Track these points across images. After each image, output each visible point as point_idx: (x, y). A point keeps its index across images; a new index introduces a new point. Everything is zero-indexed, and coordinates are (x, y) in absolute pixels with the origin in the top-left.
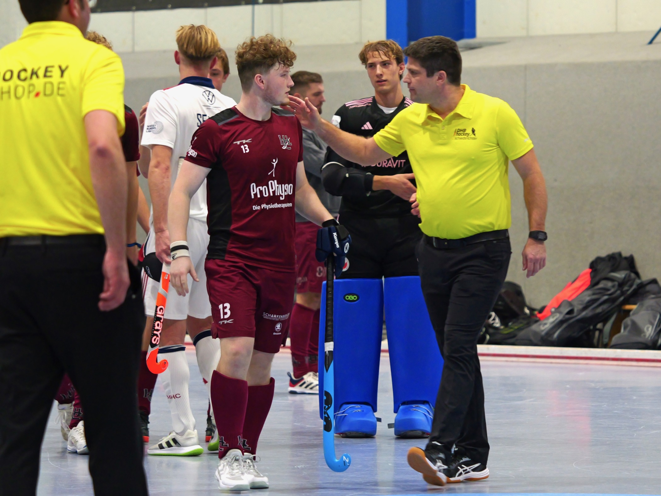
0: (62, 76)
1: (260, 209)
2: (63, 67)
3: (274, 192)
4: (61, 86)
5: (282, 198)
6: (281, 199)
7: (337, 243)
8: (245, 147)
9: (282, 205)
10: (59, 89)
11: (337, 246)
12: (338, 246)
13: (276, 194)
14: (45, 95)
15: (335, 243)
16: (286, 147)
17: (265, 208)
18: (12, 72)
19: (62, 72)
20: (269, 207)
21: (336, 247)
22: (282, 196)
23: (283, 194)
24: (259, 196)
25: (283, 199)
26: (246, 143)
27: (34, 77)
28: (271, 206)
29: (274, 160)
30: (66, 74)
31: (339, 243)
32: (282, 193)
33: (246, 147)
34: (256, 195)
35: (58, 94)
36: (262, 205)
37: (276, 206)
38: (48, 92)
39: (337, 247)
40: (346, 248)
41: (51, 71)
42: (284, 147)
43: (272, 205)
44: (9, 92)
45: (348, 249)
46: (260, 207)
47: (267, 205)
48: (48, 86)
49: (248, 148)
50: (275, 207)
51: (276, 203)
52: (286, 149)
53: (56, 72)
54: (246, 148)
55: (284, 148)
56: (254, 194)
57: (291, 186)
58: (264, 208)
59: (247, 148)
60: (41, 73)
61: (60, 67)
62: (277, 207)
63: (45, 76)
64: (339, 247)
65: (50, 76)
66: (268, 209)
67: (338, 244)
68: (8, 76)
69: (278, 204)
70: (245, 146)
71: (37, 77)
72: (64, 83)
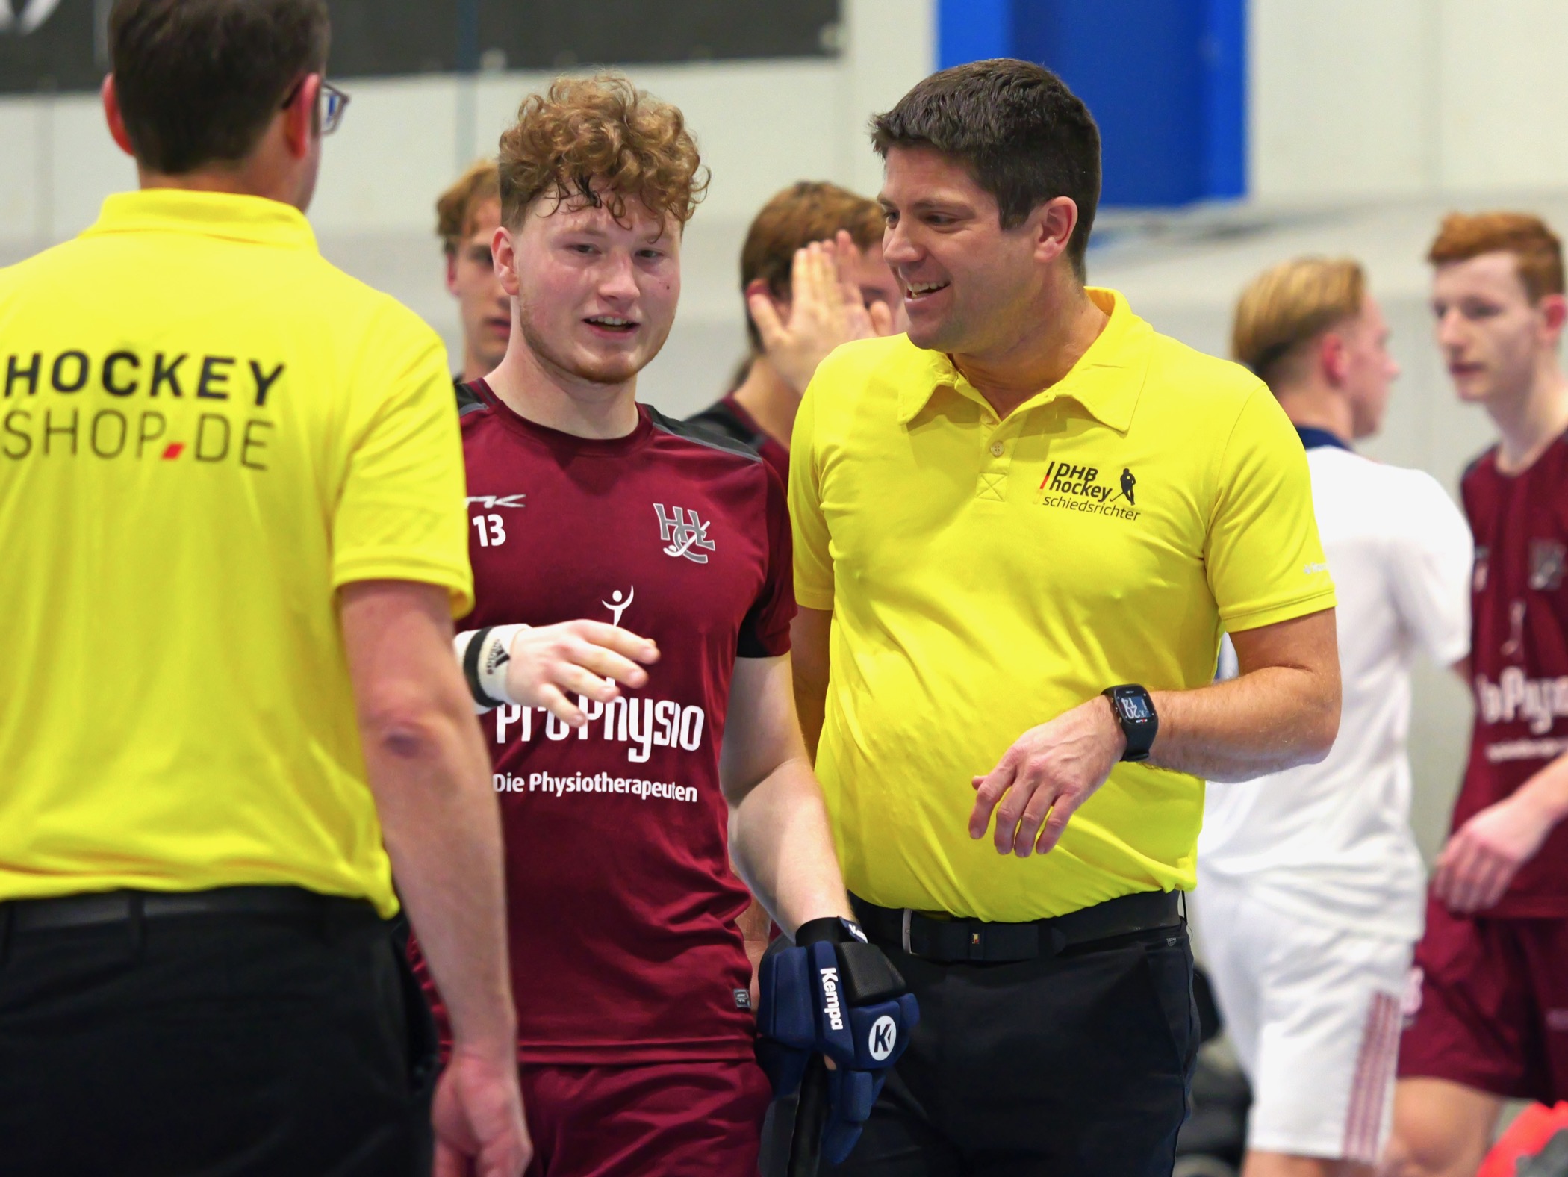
0: (260, 399)
1: (521, 790)
2: (266, 370)
3: (597, 727)
4: (256, 433)
5: (640, 753)
6: (633, 756)
7: (833, 1011)
8: (489, 524)
9: (631, 785)
10: (247, 442)
11: (833, 1023)
12: (840, 1022)
13: (608, 735)
14: (199, 457)
15: (826, 1011)
16: (684, 549)
17: (544, 789)
18: (84, 360)
19: (263, 384)
20: (566, 786)
21: (830, 1026)
22: (639, 748)
23: (646, 740)
24: (526, 736)
25: (645, 757)
26: (496, 509)
27: (165, 387)
28: (574, 782)
29: (617, 596)
30: (274, 392)
31: (841, 1011)
32: (641, 732)
33: (494, 523)
34: (515, 729)
35: (244, 462)
36: (532, 777)
37: (602, 783)
38: (210, 449)
39: (834, 1027)
40: (880, 1038)
41: (222, 378)
42: (671, 547)
43: (579, 780)
44: (73, 431)
45: (890, 1045)
46: (522, 783)
47: (557, 780)
48: (213, 428)
49: (503, 528)
50: (598, 789)
51: (604, 775)
52: (682, 557)
53: (240, 383)
54: (493, 529)
55: (672, 552)
56: (508, 726)
57: (694, 716)
58: (538, 787)
59: (497, 529)
60: (188, 376)
61: (255, 367)
62: (604, 789)
63: (203, 392)
64: (840, 1027)
65: (222, 396)
66: (559, 794)
67: (839, 1015)
68: (70, 373)
69: (613, 776)
70: (491, 518)
71: (177, 391)
72: (267, 425)
